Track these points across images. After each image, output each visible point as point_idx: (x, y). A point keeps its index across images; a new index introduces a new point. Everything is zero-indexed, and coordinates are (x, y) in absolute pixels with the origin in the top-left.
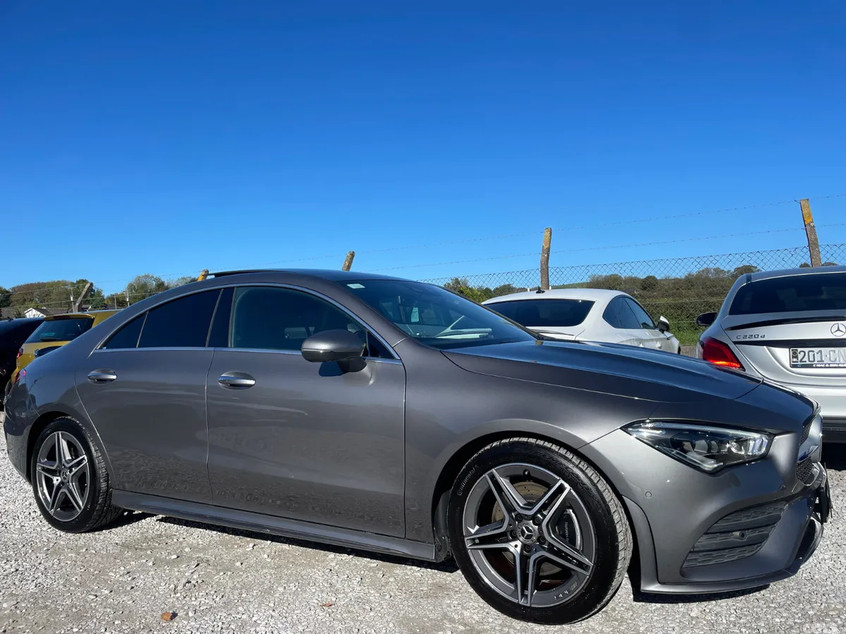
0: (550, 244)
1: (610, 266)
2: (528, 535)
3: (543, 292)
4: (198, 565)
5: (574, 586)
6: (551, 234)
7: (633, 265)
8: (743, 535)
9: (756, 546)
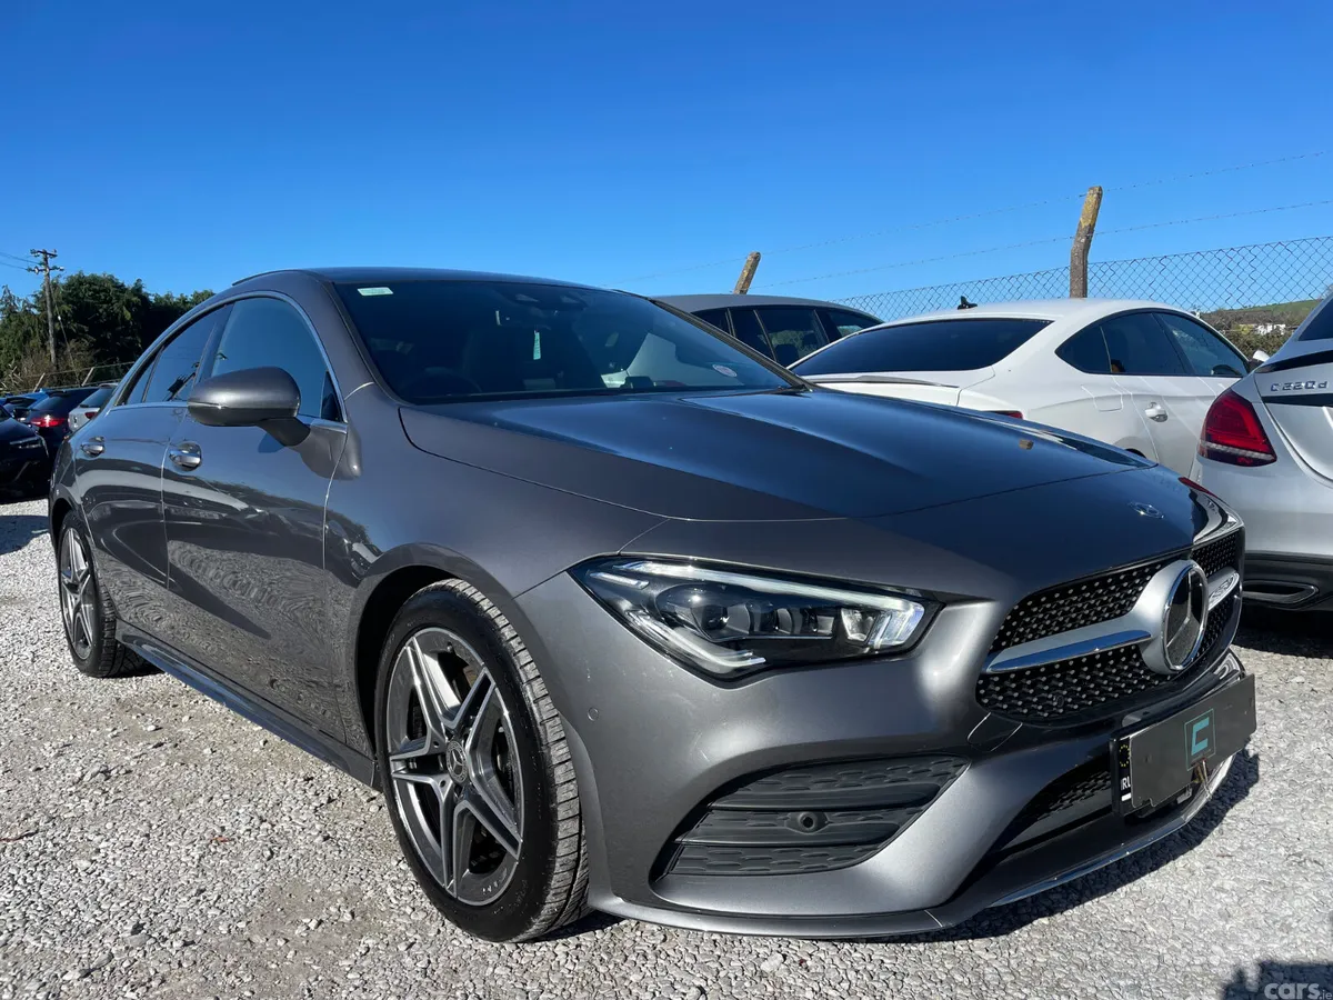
0: (1094, 219)
1: (1209, 256)
2: (458, 766)
3: (971, 306)
4: (161, 745)
5: (505, 875)
6: (1100, 196)
7: (1255, 251)
8: (808, 822)
9: (859, 848)
